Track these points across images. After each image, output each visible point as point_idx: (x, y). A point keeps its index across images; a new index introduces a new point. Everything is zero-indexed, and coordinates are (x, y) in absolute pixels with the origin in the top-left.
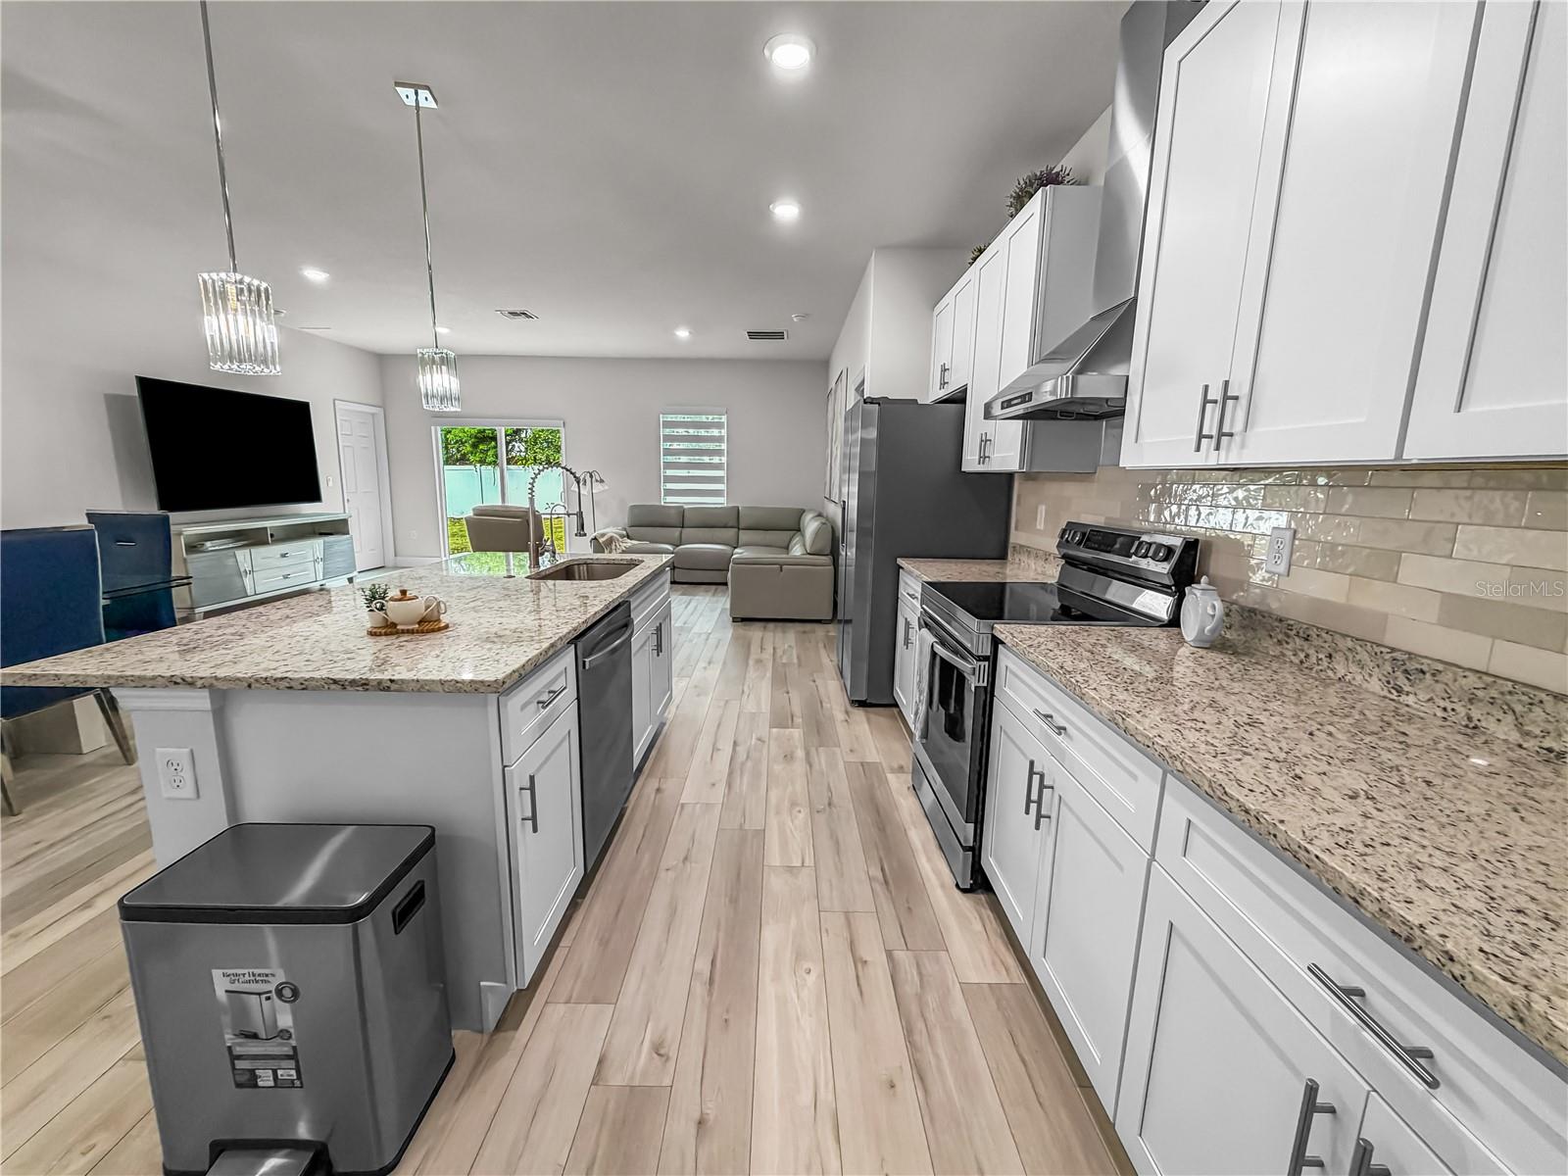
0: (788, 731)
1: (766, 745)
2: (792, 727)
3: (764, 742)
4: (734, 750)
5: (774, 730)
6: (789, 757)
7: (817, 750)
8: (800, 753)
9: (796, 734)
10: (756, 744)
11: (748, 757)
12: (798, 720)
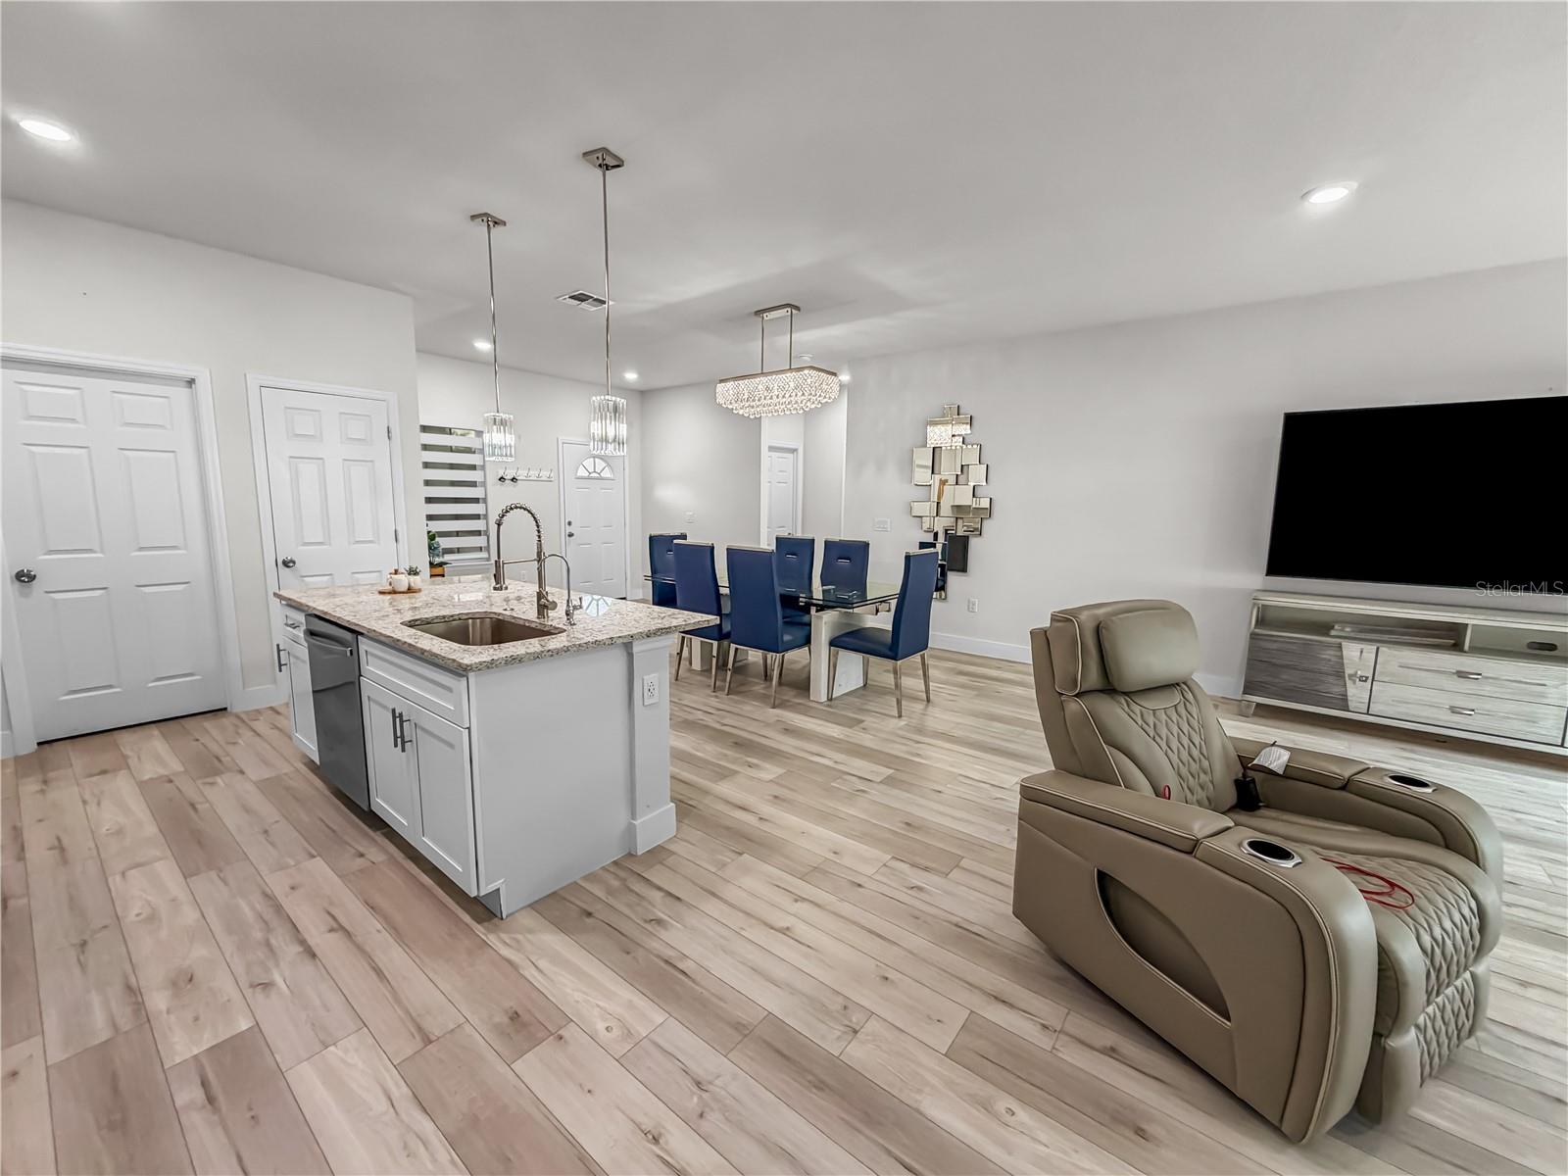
0: (207, 1041)
1: (244, 982)
2: (195, 1057)
3: (253, 986)
4: (303, 942)
5: (244, 1025)
6: (184, 982)
7: (115, 1026)
8: (158, 1001)
9: (182, 1045)
10: (267, 970)
11: (268, 944)
12: (188, 1094)
